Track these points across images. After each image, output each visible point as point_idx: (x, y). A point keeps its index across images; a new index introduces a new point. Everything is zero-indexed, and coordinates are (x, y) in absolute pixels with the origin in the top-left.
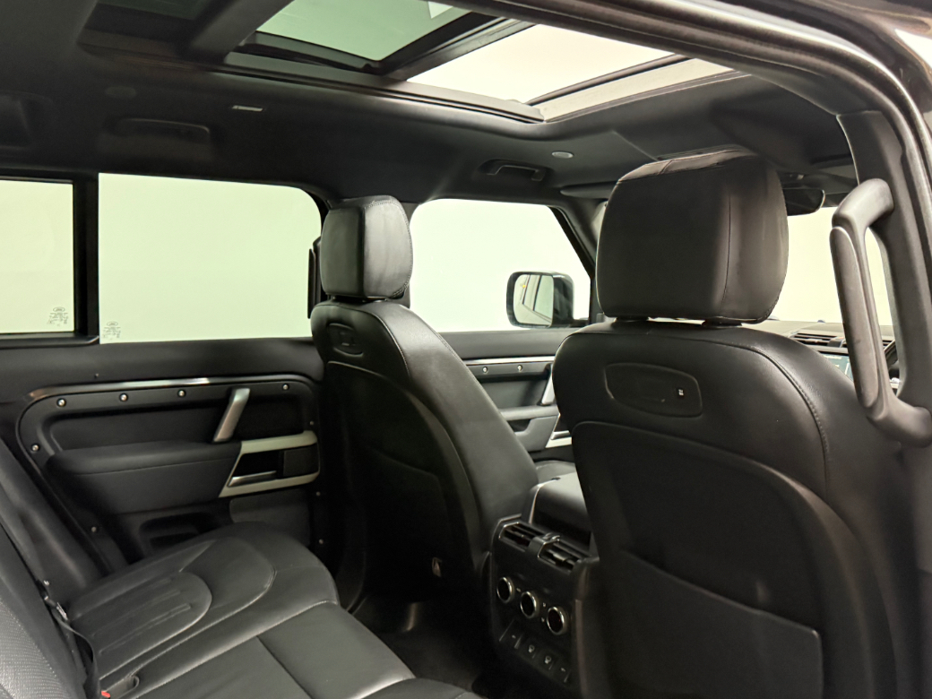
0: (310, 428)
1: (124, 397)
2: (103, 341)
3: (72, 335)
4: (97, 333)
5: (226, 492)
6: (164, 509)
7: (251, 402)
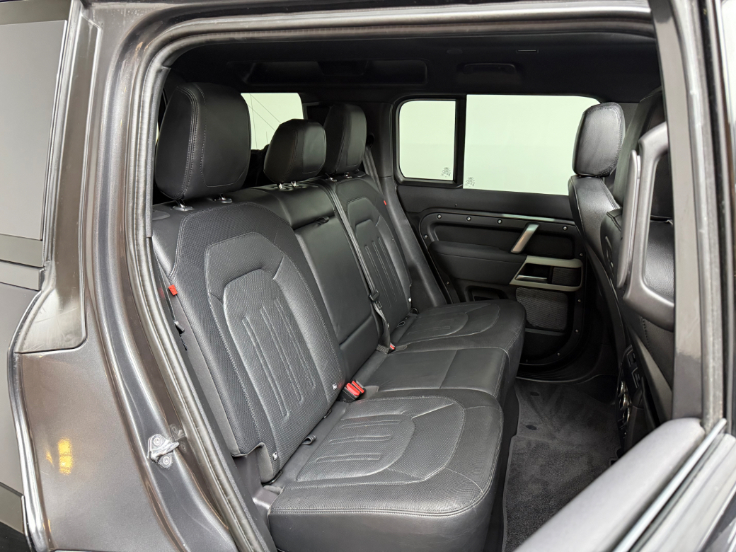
0: (580, 258)
1: (469, 219)
2: (465, 187)
3: (451, 183)
4: (462, 183)
5: (514, 282)
6: (479, 282)
7: (537, 232)
